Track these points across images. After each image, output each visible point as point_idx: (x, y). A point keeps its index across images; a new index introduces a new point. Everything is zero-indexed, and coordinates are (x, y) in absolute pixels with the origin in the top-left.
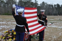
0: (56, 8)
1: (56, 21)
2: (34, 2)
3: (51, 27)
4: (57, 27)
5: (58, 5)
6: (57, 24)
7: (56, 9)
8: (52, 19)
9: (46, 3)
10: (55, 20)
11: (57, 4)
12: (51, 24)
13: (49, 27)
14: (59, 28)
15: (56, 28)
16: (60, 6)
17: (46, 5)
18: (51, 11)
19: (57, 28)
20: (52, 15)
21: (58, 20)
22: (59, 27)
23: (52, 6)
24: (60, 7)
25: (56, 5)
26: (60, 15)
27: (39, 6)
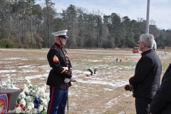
0: (109, 26)
1: (105, 66)
2: (43, 6)
3: (86, 85)
4: (105, 83)
5: (115, 17)
6: (107, 75)
7: (110, 29)
8: (95, 59)
9: (79, 10)
10: (103, 63)
11: (113, 14)
12: (88, 76)
13: (81, 84)
14: (110, 87)
15: (102, 86)
16: (122, 20)
17: (81, 16)
18: (94, 35)
19: (105, 86)
20: (97, 46)
21: (113, 62)
22: (111, 84)
23: (98, 18)
24: (121, 24)
25: (108, 17)
26: (120, 47)
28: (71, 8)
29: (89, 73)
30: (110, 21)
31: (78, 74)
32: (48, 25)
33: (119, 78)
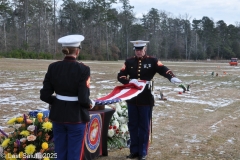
0: (199, 32)
1: (199, 82)
2: (120, 10)
3: (180, 104)
4: (203, 102)
5: (207, 22)
6: (204, 92)
7: (200, 37)
8: (184, 73)
9: (163, 15)
10: (195, 78)
11: (204, 18)
12: (180, 93)
13: (174, 103)
14: (211, 107)
15: (199, 106)
16: (216, 25)
17: (164, 22)
18: (181, 44)
19: (204, 106)
20: (184, 57)
22: (210, 103)
23: (186, 23)
24: (215, 30)
25: (199, 21)
26: (213, 58)
27: (139, 26)
28: (154, 12)
29: (182, 90)
30: (200, 27)
31: (168, 91)
32: (125, 32)
33: (219, 96)
